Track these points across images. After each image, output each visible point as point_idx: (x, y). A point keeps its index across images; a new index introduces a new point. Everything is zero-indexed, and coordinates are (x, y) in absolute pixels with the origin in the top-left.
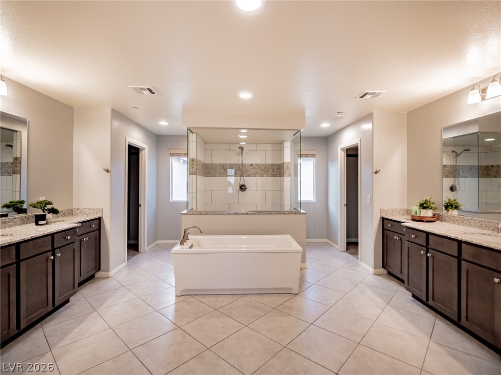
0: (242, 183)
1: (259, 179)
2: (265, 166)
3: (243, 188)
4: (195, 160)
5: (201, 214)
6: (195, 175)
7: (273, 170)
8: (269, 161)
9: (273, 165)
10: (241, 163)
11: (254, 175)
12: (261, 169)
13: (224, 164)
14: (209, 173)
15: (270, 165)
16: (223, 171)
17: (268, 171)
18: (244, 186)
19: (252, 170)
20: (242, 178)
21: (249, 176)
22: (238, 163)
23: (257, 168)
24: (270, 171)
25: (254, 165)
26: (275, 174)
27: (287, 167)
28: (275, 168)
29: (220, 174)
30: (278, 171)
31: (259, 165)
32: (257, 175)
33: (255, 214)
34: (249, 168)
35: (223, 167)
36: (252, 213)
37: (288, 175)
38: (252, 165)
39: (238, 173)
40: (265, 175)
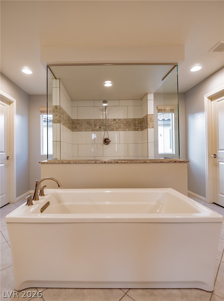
0: (106, 137)
1: (122, 133)
2: (127, 120)
3: (106, 141)
4: (59, 107)
5: (63, 163)
6: (58, 123)
7: (135, 125)
8: (131, 116)
9: (134, 120)
10: (105, 118)
11: (117, 129)
12: (123, 124)
13: (89, 120)
14: (76, 128)
15: (132, 120)
16: (88, 126)
17: (130, 125)
18: (108, 140)
19: (115, 125)
20: (106, 132)
21: (112, 130)
22: (101, 118)
23: (120, 123)
24: (132, 125)
25: (117, 120)
26: (137, 128)
27: (151, 119)
28: (137, 122)
29: (85, 129)
30: (139, 125)
31: (122, 120)
32: (120, 130)
33: (127, 163)
34: (112, 123)
35: (88, 122)
36: (123, 162)
37: (151, 127)
38: (115, 120)
39: (102, 127)
40: (127, 129)
